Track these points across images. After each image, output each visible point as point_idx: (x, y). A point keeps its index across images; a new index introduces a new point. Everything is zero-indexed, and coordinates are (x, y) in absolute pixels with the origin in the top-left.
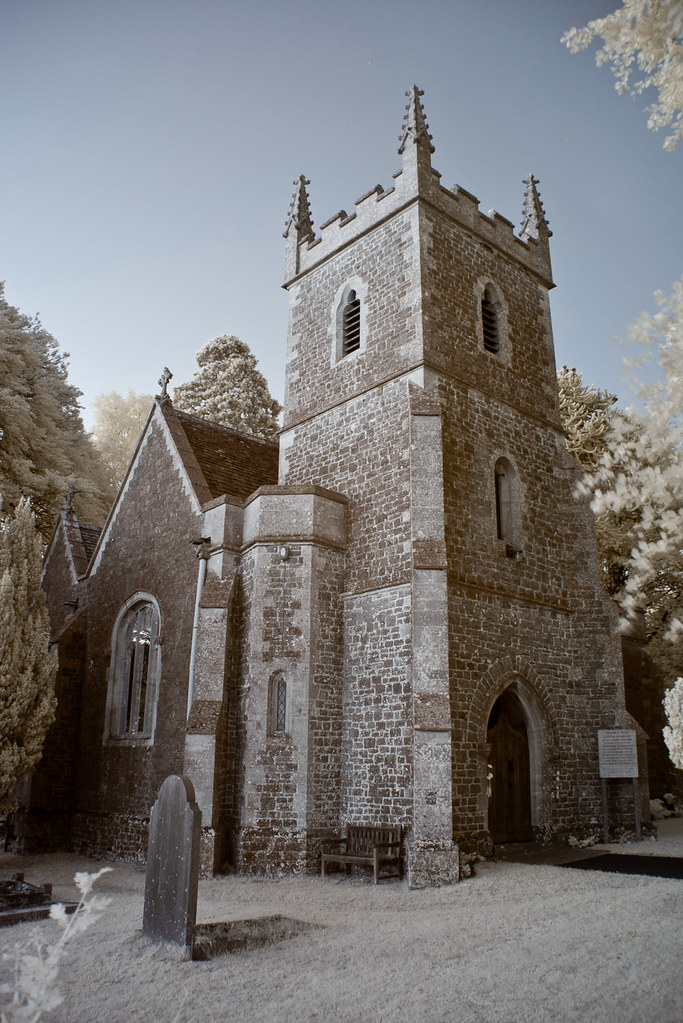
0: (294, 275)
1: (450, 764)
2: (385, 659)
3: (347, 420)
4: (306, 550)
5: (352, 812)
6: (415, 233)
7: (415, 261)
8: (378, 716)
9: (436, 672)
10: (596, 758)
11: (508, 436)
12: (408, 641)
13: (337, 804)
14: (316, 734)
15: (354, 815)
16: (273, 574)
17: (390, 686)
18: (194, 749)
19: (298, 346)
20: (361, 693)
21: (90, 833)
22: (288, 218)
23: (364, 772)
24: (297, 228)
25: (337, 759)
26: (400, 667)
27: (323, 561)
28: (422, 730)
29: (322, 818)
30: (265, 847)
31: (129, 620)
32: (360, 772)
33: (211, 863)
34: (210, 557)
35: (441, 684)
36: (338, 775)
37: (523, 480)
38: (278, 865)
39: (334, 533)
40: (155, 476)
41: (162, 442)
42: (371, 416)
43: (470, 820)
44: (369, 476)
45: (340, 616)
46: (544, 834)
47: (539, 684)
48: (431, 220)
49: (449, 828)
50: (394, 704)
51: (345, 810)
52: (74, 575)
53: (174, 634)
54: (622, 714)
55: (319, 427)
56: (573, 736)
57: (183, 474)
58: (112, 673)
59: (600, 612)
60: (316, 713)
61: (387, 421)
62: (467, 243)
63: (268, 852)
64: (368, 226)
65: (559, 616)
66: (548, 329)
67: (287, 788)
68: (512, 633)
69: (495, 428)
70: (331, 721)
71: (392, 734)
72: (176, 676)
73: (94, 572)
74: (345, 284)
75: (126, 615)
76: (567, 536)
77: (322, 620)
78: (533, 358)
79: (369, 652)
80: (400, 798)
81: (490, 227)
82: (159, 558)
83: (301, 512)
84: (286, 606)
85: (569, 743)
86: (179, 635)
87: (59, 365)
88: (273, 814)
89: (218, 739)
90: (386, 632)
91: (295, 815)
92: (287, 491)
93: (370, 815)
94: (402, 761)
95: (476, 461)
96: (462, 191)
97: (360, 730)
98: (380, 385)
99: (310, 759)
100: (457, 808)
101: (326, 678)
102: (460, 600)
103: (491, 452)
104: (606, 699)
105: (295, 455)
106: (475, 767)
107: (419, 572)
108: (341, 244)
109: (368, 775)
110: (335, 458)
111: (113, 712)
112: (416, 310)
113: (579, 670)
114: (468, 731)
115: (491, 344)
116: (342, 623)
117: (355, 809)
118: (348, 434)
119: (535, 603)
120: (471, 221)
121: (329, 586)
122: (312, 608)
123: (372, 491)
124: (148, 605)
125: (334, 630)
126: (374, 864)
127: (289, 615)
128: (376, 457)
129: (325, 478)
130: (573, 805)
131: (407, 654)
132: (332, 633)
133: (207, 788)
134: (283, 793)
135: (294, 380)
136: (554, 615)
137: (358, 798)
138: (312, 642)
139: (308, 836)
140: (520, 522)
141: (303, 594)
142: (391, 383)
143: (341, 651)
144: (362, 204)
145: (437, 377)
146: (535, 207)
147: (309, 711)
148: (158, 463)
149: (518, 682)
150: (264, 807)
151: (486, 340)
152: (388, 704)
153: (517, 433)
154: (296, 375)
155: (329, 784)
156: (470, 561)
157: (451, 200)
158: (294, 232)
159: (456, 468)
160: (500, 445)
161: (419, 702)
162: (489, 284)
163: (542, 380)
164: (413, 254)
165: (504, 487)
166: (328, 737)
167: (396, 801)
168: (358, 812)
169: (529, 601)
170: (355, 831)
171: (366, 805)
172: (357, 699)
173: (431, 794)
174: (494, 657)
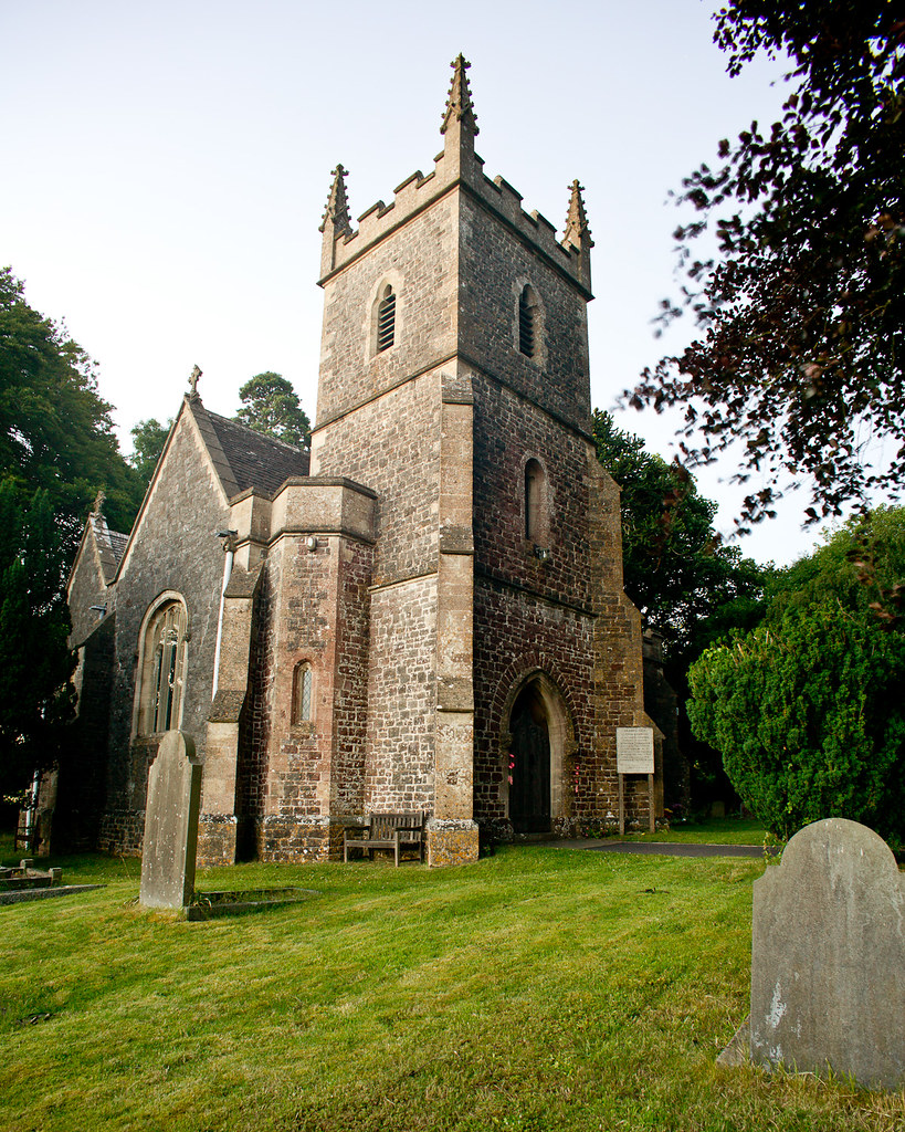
0: (330, 271)
1: (472, 745)
2: (410, 649)
3: (379, 416)
4: (334, 541)
5: (375, 801)
6: (454, 221)
7: (454, 249)
8: (402, 706)
9: (460, 656)
10: (615, 756)
11: (540, 439)
12: (433, 631)
13: (362, 793)
14: (341, 723)
15: (377, 804)
16: (300, 564)
17: (415, 676)
18: (217, 737)
19: (332, 345)
20: (387, 684)
21: (117, 832)
22: (324, 212)
23: (387, 762)
24: (334, 221)
25: (362, 750)
26: (425, 657)
27: (352, 554)
28: (444, 711)
29: (345, 806)
30: (288, 834)
31: (157, 621)
32: (383, 761)
33: (233, 851)
34: (236, 550)
35: (465, 668)
36: (363, 764)
37: (553, 484)
38: (302, 851)
39: (363, 527)
40: (184, 475)
41: (191, 440)
42: (402, 411)
43: (491, 807)
44: (399, 471)
45: (367, 609)
46: (562, 825)
47: (560, 683)
48: (472, 210)
49: (469, 807)
50: (418, 693)
51: (369, 799)
52: (103, 581)
53: (201, 629)
54: (640, 713)
55: (351, 425)
56: (592, 734)
57: (211, 470)
58: (139, 674)
59: (622, 617)
60: (341, 702)
61: (418, 415)
62: (508, 240)
63: (291, 839)
64: (407, 213)
65: (583, 619)
66: (584, 340)
67: (310, 776)
68: (536, 630)
69: (527, 430)
70: (356, 712)
71: (416, 722)
72: (201, 673)
73: (122, 575)
74: (381, 278)
75: (154, 616)
76: (593, 543)
77: (348, 612)
78: (568, 367)
79: (395, 643)
80: (422, 784)
81: (532, 227)
82: (187, 556)
83: (329, 504)
84: (312, 596)
85: (588, 740)
86: (205, 630)
87: (89, 374)
88: (296, 802)
89: (240, 727)
90: (412, 622)
91: (319, 803)
92: (317, 482)
93: (393, 803)
94: (424, 748)
95: (506, 459)
96: (504, 183)
97: (385, 720)
98: (413, 378)
99: (333, 747)
100: (478, 794)
101: (352, 668)
102: (486, 593)
103: (522, 453)
104: (626, 699)
105: (326, 454)
106: (497, 756)
107: (445, 557)
108: (378, 235)
109: (392, 764)
110: (366, 454)
111: (141, 712)
112: (452, 301)
113: (600, 671)
114: (491, 720)
115: (527, 346)
116: (369, 617)
117: (379, 797)
118: (379, 430)
119: (560, 603)
120: (513, 218)
121: (356, 579)
122: (338, 598)
123: (402, 485)
124: (176, 605)
125: (361, 622)
126: (396, 847)
127: (315, 606)
128: (406, 450)
129: (356, 474)
130: (591, 800)
131: (431, 643)
132: (359, 625)
133: (230, 776)
134: (307, 782)
135: (327, 380)
136: (577, 618)
137: (381, 786)
138: (338, 632)
139: (331, 823)
140: (547, 523)
141: (329, 584)
142: (424, 377)
143: (367, 644)
144: (401, 192)
145: (471, 370)
146: (579, 214)
147: (334, 700)
148: (187, 461)
149: (542, 678)
150: (288, 796)
151: (521, 342)
152: (412, 693)
153: (548, 437)
154: (330, 374)
155: (353, 774)
156: (499, 556)
157: (493, 191)
158: (330, 225)
159: (487, 463)
160: (530, 447)
161: (442, 684)
162: (527, 285)
163: (575, 390)
164: (451, 244)
165: (534, 489)
166: (352, 727)
167: (418, 788)
168: (382, 800)
169: (553, 602)
170: (378, 818)
171: (389, 794)
172: (381, 690)
173: (452, 774)
174: (518, 651)
